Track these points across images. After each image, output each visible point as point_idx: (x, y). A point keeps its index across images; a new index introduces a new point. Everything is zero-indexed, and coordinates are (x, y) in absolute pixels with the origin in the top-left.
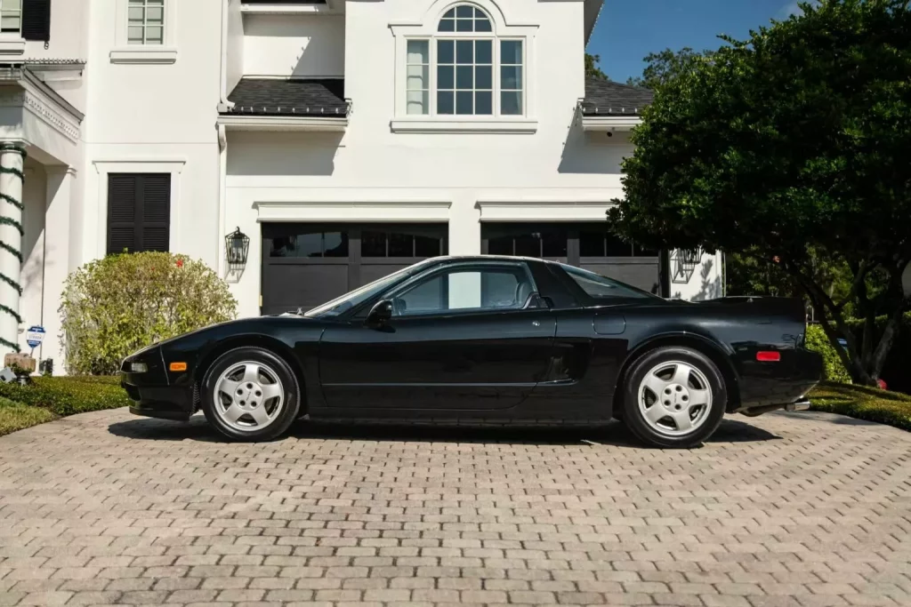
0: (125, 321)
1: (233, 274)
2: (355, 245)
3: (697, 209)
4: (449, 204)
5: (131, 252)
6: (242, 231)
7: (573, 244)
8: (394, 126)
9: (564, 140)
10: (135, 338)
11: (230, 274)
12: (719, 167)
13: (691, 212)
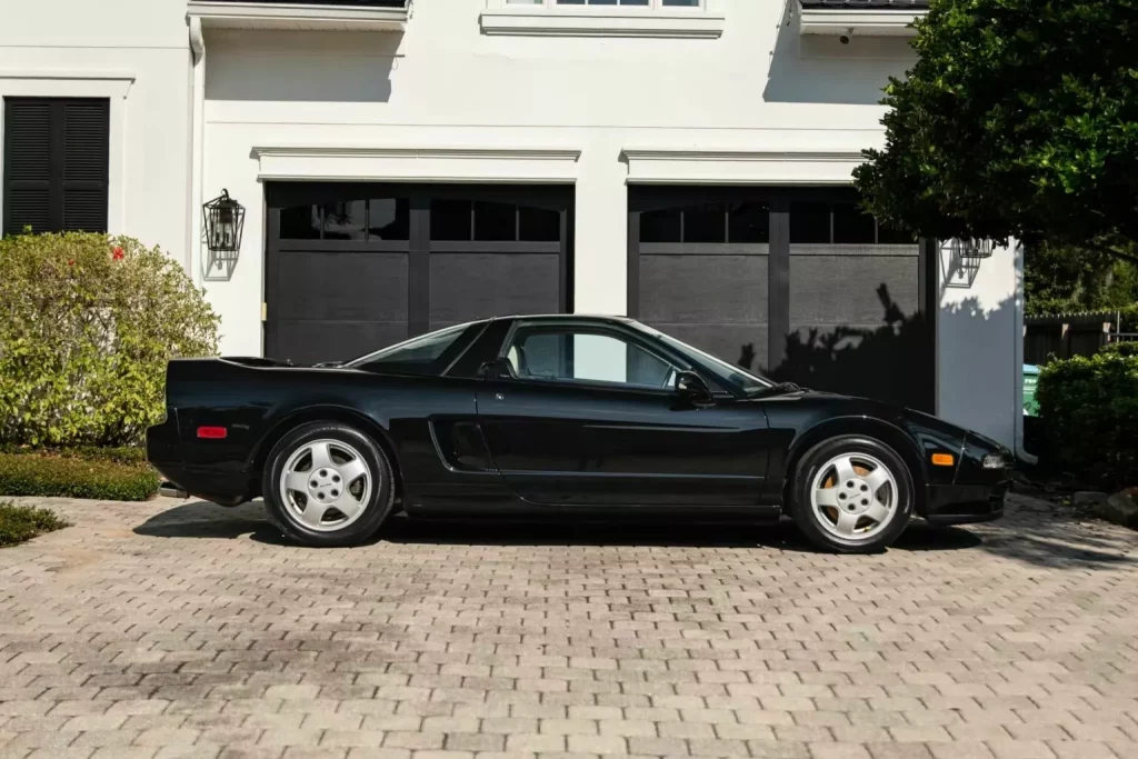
0: (23, 351)
1: (220, 267)
2: (420, 219)
3: (1070, 175)
4: (576, 155)
5: (36, 232)
6: (232, 196)
7: (779, 221)
8: (487, 22)
9: (772, 47)
10: (42, 380)
11: (215, 267)
12: (1114, 94)
13: (1057, 178)
